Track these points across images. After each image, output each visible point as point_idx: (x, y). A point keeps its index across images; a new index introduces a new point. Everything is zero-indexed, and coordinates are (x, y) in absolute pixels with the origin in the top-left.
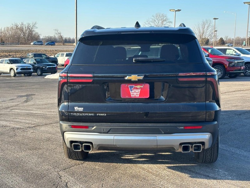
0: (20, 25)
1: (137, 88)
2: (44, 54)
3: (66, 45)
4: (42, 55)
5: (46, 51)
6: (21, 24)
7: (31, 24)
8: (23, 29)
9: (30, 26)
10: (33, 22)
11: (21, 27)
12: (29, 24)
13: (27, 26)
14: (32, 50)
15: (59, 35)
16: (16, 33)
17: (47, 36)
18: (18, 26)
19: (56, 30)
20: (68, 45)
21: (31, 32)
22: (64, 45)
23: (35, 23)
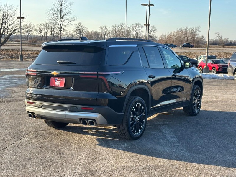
0: (184, 30)
1: (59, 80)
2: (185, 56)
3: (226, 48)
4: (184, 57)
5: (199, 53)
6: (185, 28)
7: (195, 28)
8: (187, 33)
9: (194, 30)
10: (197, 26)
11: (185, 31)
12: (193, 28)
13: (190, 30)
14: (187, 52)
15: (220, 38)
16: (181, 36)
17: (213, 39)
18: (183, 30)
19: (217, 33)
20: (229, 48)
21: (194, 35)
22: (224, 47)
23: (199, 27)
